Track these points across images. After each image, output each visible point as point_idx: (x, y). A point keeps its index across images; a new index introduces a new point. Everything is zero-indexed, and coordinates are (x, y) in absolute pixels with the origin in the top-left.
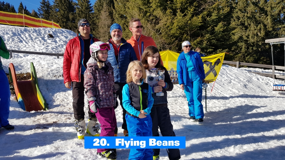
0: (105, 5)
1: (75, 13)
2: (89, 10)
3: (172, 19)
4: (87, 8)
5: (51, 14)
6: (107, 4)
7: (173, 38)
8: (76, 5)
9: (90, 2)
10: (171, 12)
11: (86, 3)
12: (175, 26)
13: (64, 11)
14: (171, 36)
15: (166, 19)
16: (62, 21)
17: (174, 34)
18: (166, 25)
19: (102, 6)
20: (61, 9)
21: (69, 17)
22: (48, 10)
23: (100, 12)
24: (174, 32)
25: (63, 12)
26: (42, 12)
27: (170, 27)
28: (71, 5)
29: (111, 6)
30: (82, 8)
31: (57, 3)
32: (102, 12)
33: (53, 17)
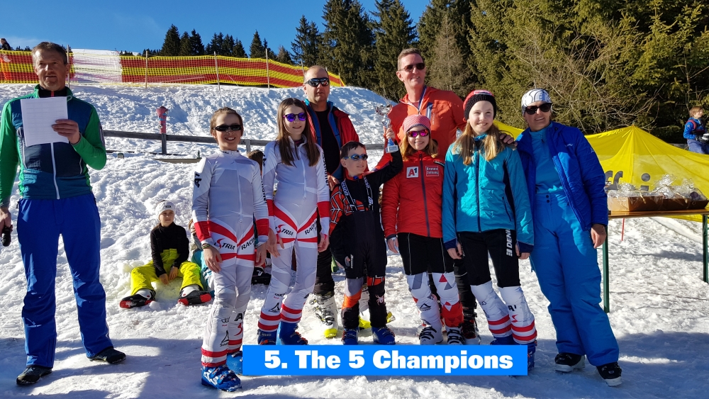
0: (447, 21)
1: (375, 48)
2: (406, 36)
3: (636, 43)
4: (401, 33)
5: (319, 55)
6: (452, 18)
7: (639, 92)
8: (377, 28)
9: (409, 16)
10: (633, 24)
11: (400, 19)
12: (647, 61)
13: (349, 43)
14: (635, 87)
15: (619, 43)
16: (344, 68)
17: (643, 81)
18: (618, 58)
19: (440, 24)
20: (343, 41)
21: (359, 56)
22: (313, 45)
23: (434, 39)
24: (643, 76)
25: (347, 47)
26: (300, 51)
27: (631, 64)
28: (366, 27)
29: (460, 22)
30: (390, 33)
31: (334, 27)
32: (439, 38)
33: (325, 60)
